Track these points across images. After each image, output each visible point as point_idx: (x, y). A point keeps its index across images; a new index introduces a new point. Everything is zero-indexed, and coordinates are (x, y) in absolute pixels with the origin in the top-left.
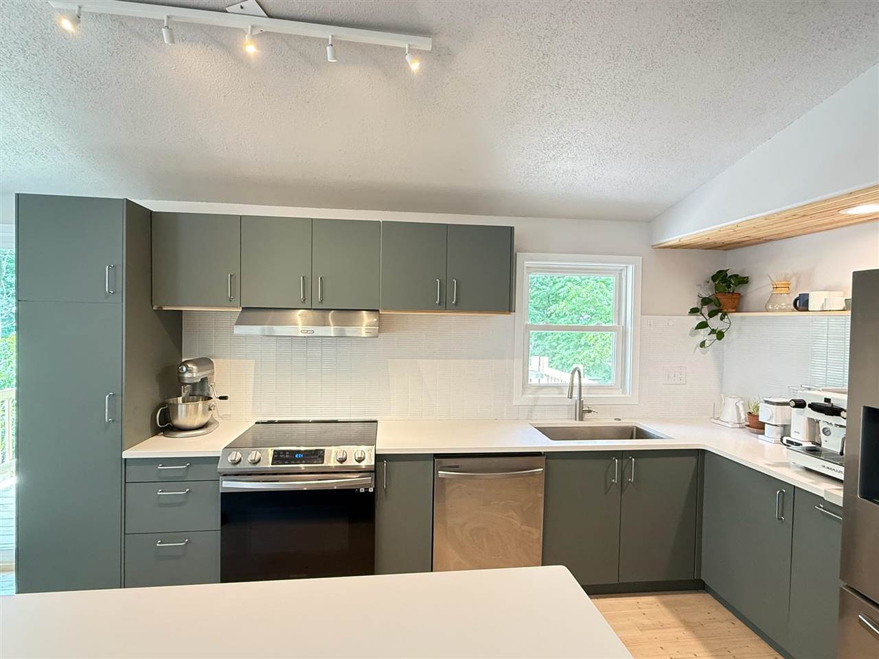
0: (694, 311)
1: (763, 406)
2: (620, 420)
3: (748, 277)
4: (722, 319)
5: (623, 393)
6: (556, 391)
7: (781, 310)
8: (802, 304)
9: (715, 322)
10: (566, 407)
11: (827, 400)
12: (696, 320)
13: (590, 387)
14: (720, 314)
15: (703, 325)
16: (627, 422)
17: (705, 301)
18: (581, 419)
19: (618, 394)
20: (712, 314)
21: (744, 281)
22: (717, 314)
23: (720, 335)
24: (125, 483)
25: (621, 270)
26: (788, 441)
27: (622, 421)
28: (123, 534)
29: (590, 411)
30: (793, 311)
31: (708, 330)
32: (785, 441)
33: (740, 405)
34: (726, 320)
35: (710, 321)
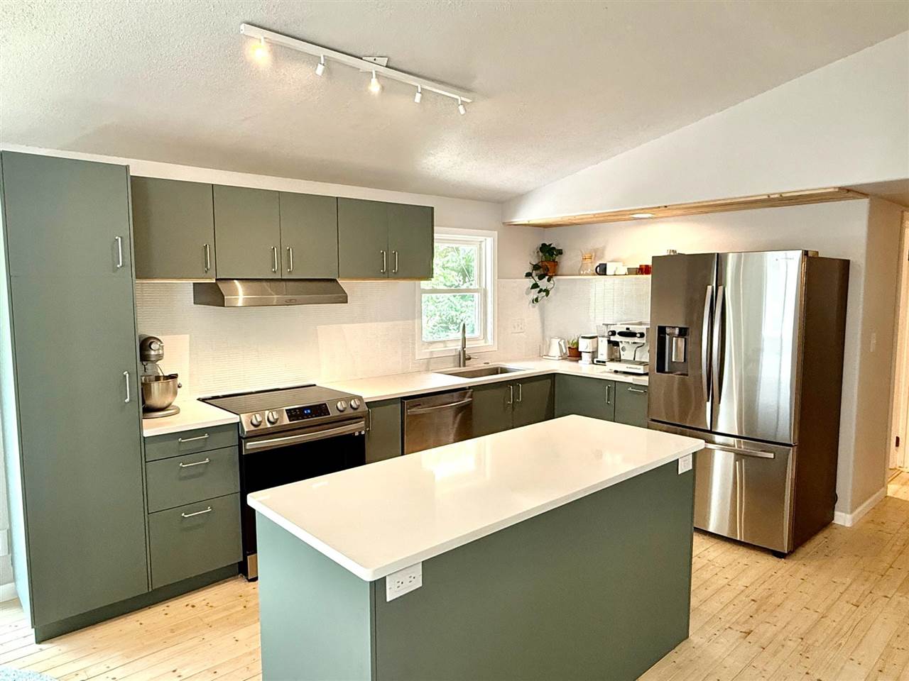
0: (529, 275)
1: (581, 340)
2: (488, 363)
3: (562, 250)
4: (549, 280)
5: (485, 342)
6: (442, 345)
7: (587, 274)
8: (602, 270)
9: (543, 284)
10: (452, 358)
11: (628, 329)
12: (530, 282)
13: (471, 339)
14: (547, 277)
15: (535, 286)
16: (493, 364)
17: (536, 267)
18: (464, 366)
19: (482, 343)
20: (541, 277)
21: (560, 252)
22: (544, 277)
23: (547, 292)
24: (146, 462)
25: (481, 242)
26: (597, 361)
27: (490, 364)
28: (146, 513)
29: (470, 359)
30: (594, 275)
31: (539, 289)
32: (595, 362)
33: (562, 343)
34: (552, 282)
35: (540, 283)
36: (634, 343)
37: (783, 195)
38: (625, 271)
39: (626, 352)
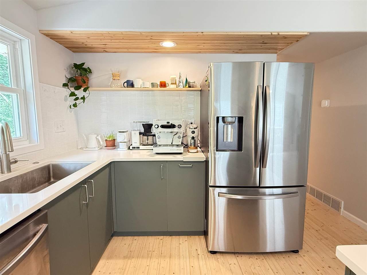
0: (65, 85)
1: (117, 134)
4: (84, 91)
9: (80, 93)
11: (168, 123)
14: (83, 88)
15: (72, 94)
17: (71, 80)
18: (9, 170)
20: (78, 88)
22: (80, 88)
23: (83, 98)
26: (133, 148)
27: (40, 163)
30: (123, 88)
31: (75, 97)
32: (131, 148)
33: (99, 137)
34: (87, 92)
35: (76, 92)
36: (171, 132)
37: (280, 34)
38: (148, 85)
39: (161, 139)
